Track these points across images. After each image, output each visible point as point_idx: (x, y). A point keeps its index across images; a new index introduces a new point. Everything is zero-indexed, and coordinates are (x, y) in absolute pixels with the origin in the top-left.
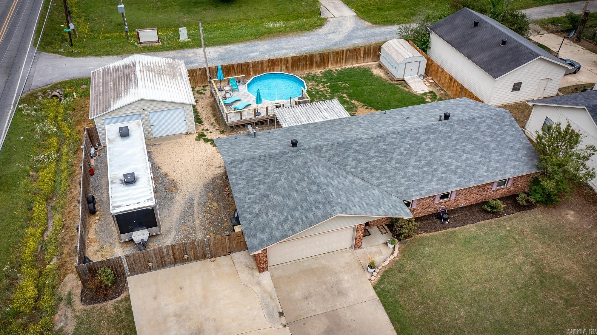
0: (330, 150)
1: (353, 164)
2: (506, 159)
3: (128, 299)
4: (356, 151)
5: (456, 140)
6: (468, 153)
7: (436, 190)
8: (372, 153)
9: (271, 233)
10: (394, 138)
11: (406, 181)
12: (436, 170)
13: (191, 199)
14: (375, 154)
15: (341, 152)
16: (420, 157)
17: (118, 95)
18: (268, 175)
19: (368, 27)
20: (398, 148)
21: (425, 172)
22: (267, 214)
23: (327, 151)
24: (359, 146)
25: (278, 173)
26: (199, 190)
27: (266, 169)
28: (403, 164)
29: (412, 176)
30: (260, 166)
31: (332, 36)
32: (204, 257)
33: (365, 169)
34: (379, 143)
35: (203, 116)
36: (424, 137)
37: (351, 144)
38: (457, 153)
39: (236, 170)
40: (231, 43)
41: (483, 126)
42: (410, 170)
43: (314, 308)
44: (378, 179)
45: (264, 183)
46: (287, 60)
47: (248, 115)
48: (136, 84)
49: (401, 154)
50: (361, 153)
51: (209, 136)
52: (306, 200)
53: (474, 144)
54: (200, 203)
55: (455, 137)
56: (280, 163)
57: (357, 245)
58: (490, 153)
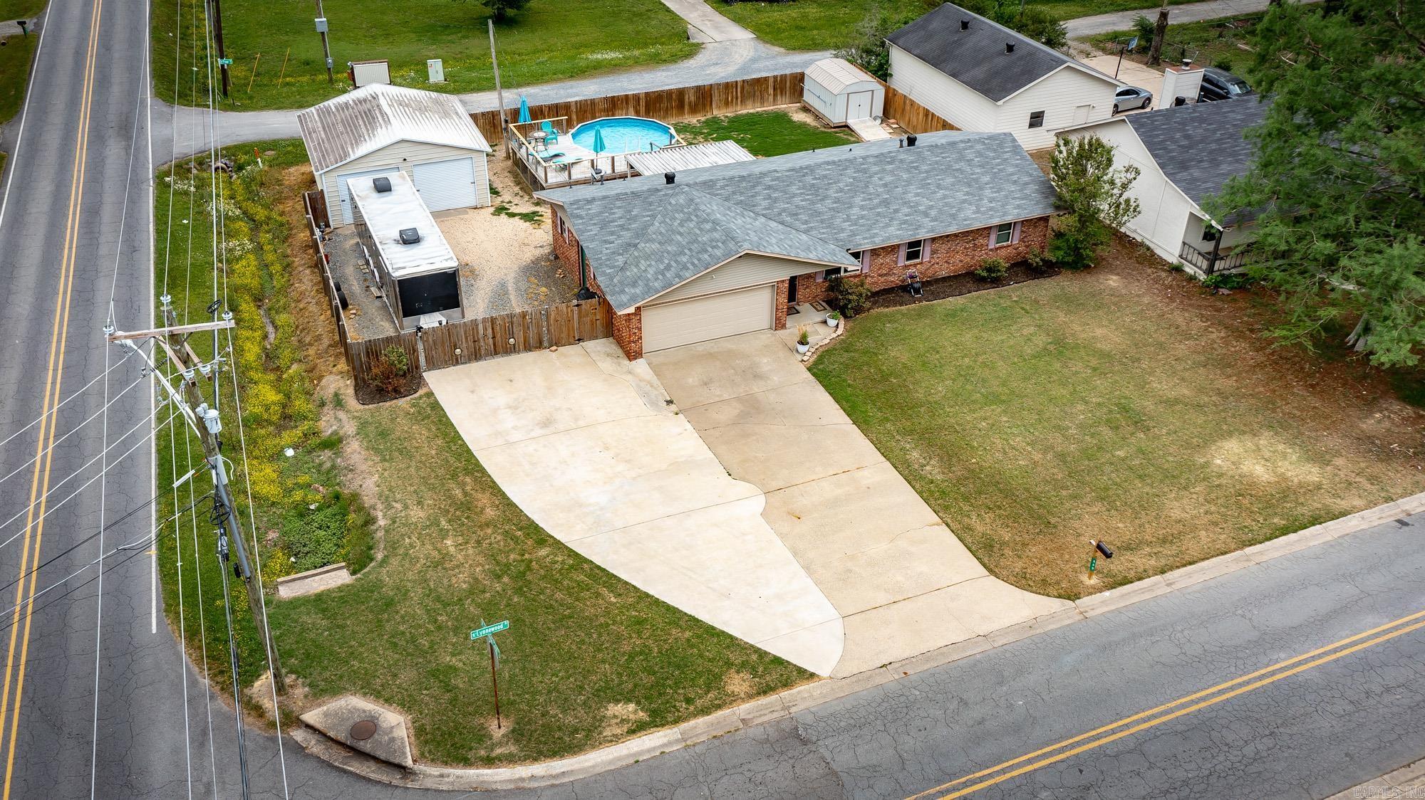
0: (727, 185)
1: (765, 203)
2: (1006, 197)
3: (430, 394)
4: (769, 187)
5: (927, 172)
6: (946, 189)
7: (897, 237)
8: (794, 189)
9: (647, 285)
10: (829, 170)
11: (850, 226)
12: (896, 211)
13: (503, 285)
14: (799, 192)
15: (745, 188)
16: (870, 194)
17: (358, 140)
18: (634, 219)
19: (779, 54)
20: (835, 183)
21: (879, 214)
22: (637, 266)
23: (722, 188)
24: (773, 180)
25: (647, 216)
26: (513, 275)
27: (630, 211)
28: (844, 203)
29: (858, 219)
30: (619, 207)
31: (713, 70)
32: (540, 346)
33: (784, 210)
34: (804, 176)
35: (499, 188)
36: (875, 169)
37: (760, 178)
38: (929, 189)
39: (583, 213)
40: (528, 84)
41: (970, 154)
42: (855, 211)
43: (719, 393)
44: (806, 222)
45: (628, 229)
46: (637, 98)
47: (578, 173)
48: (388, 123)
49: (841, 190)
50: (777, 190)
51: (513, 209)
52: (696, 241)
53: (956, 177)
54: (518, 289)
55: (924, 168)
56: (651, 204)
57: (779, 324)
58: (981, 189)
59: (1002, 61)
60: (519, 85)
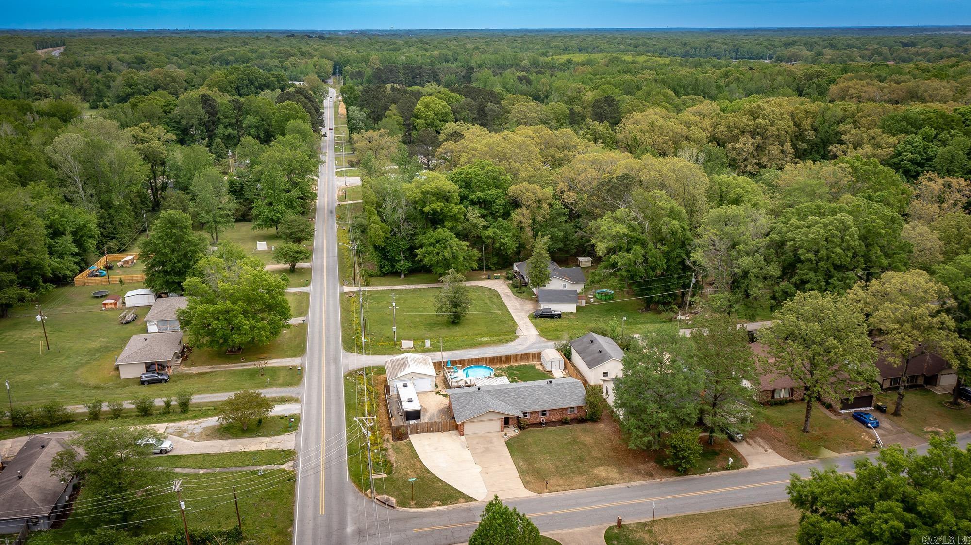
0: (494, 392)
2: (573, 399)
7: (537, 409)
8: (512, 394)
9: (466, 416)
11: (525, 405)
12: (539, 402)
13: (433, 415)
15: (499, 393)
17: (400, 371)
19: (544, 342)
20: (524, 393)
21: (534, 402)
22: (465, 411)
23: (492, 393)
25: (471, 398)
26: (436, 412)
28: (525, 399)
29: (528, 403)
31: (518, 347)
32: (439, 431)
33: (508, 400)
35: (438, 385)
40: (456, 349)
41: (566, 387)
42: (528, 401)
44: (513, 403)
45: (465, 402)
46: (486, 359)
47: (461, 383)
48: (409, 366)
49: (525, 395)
51: (441, 393)
52: (480, 406)
53: (560, 393)
54: (437, 415)
57: (502, 430)
58: (566, 397)
59: (597, 355)
60: (453, 350)
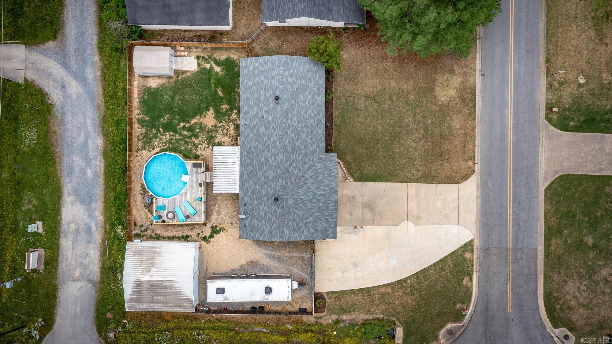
0: (286, 181)
1: (297, 171)
2: (314, 80)
3: (328, 293)
4: (290, 166)
5: (295, 102)
6: (305, 100)
10: (286, 139)
11: (314, 145)
12: (311, 125)
13: (267, 255)
14: (294, 156)
15: (288, 175)
16: (301, 130)
18: (294, 220)
20: (293, 140)
21: (312, 132)
23: (287, 183)
24: (287, 163)
25: (294, 214)
26: (261, 250)
27: (290, 220)
28: (304, 142)
29: (312, 141)
30: (288, 223)
33: (302, 165)
34: (287, 150)
36: (289, 121)
37: (284, 167)
38: (304, 107)
39: (288, 236)
43: (357, 212)
44: (309, 160)
47: (200, 205)
49: (297, 140)
50: (292, 164)
53: (300, 93)
55: (293, 102)
56: (289, 211)
58: (308, 87)
